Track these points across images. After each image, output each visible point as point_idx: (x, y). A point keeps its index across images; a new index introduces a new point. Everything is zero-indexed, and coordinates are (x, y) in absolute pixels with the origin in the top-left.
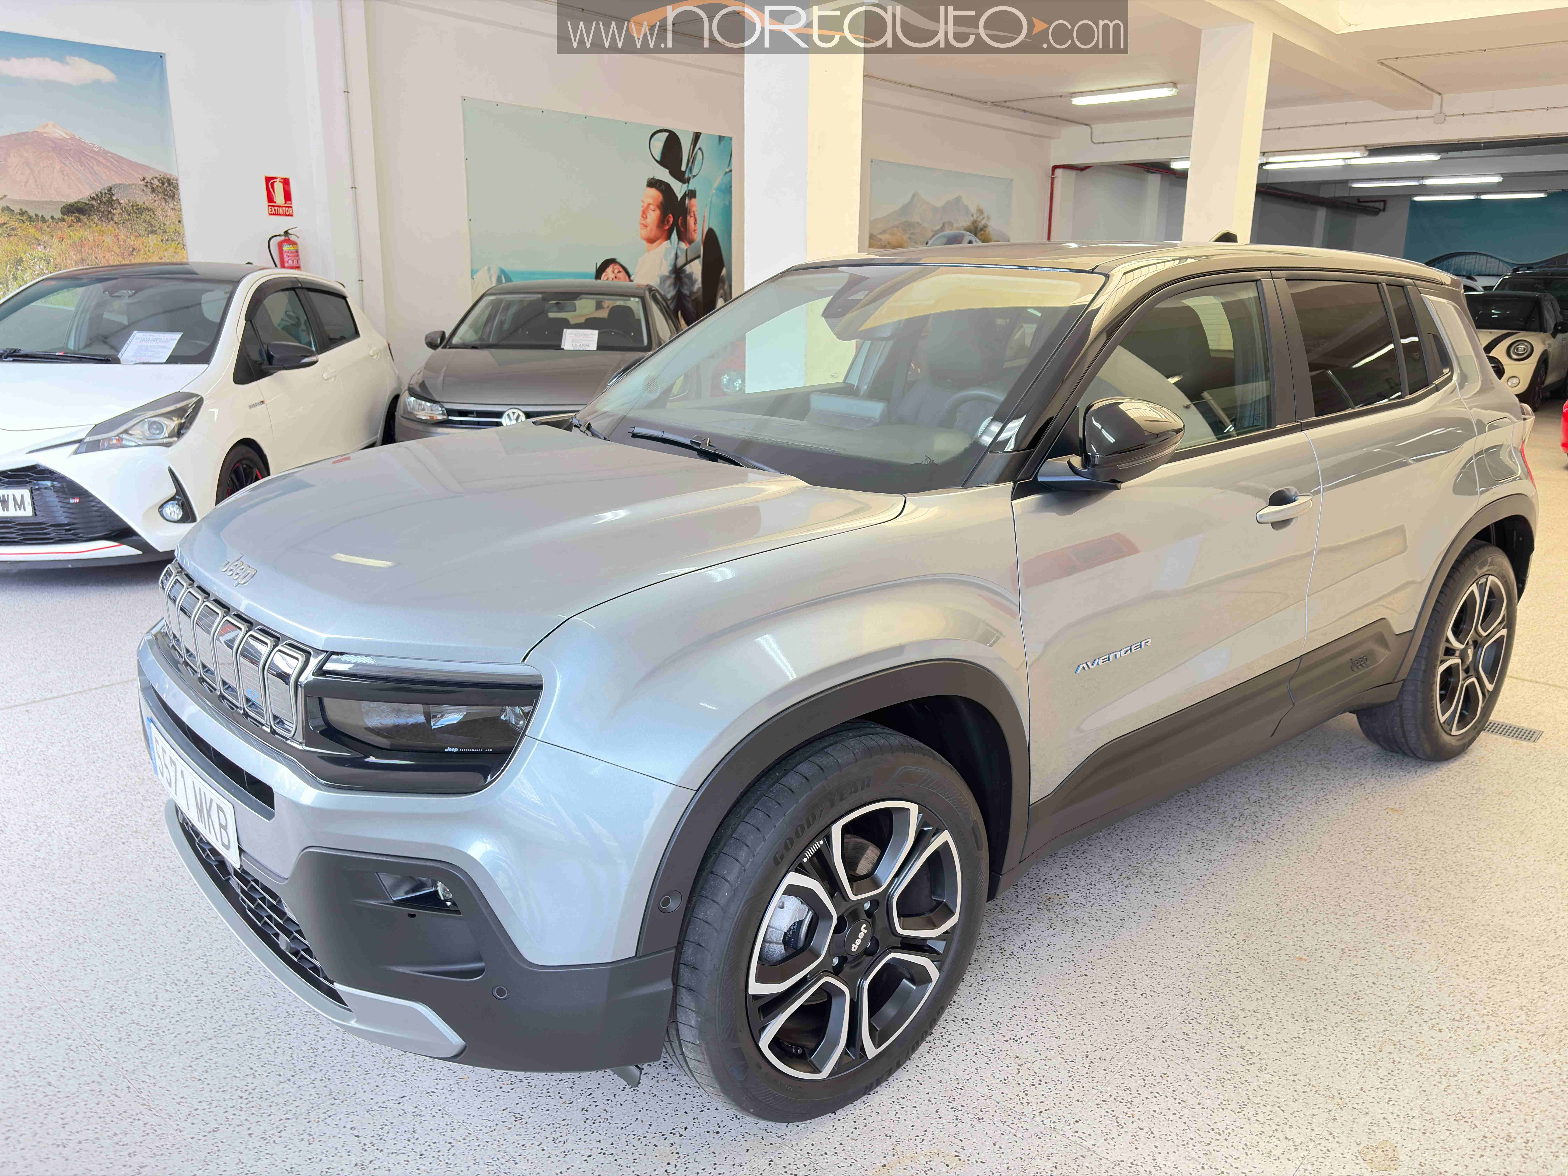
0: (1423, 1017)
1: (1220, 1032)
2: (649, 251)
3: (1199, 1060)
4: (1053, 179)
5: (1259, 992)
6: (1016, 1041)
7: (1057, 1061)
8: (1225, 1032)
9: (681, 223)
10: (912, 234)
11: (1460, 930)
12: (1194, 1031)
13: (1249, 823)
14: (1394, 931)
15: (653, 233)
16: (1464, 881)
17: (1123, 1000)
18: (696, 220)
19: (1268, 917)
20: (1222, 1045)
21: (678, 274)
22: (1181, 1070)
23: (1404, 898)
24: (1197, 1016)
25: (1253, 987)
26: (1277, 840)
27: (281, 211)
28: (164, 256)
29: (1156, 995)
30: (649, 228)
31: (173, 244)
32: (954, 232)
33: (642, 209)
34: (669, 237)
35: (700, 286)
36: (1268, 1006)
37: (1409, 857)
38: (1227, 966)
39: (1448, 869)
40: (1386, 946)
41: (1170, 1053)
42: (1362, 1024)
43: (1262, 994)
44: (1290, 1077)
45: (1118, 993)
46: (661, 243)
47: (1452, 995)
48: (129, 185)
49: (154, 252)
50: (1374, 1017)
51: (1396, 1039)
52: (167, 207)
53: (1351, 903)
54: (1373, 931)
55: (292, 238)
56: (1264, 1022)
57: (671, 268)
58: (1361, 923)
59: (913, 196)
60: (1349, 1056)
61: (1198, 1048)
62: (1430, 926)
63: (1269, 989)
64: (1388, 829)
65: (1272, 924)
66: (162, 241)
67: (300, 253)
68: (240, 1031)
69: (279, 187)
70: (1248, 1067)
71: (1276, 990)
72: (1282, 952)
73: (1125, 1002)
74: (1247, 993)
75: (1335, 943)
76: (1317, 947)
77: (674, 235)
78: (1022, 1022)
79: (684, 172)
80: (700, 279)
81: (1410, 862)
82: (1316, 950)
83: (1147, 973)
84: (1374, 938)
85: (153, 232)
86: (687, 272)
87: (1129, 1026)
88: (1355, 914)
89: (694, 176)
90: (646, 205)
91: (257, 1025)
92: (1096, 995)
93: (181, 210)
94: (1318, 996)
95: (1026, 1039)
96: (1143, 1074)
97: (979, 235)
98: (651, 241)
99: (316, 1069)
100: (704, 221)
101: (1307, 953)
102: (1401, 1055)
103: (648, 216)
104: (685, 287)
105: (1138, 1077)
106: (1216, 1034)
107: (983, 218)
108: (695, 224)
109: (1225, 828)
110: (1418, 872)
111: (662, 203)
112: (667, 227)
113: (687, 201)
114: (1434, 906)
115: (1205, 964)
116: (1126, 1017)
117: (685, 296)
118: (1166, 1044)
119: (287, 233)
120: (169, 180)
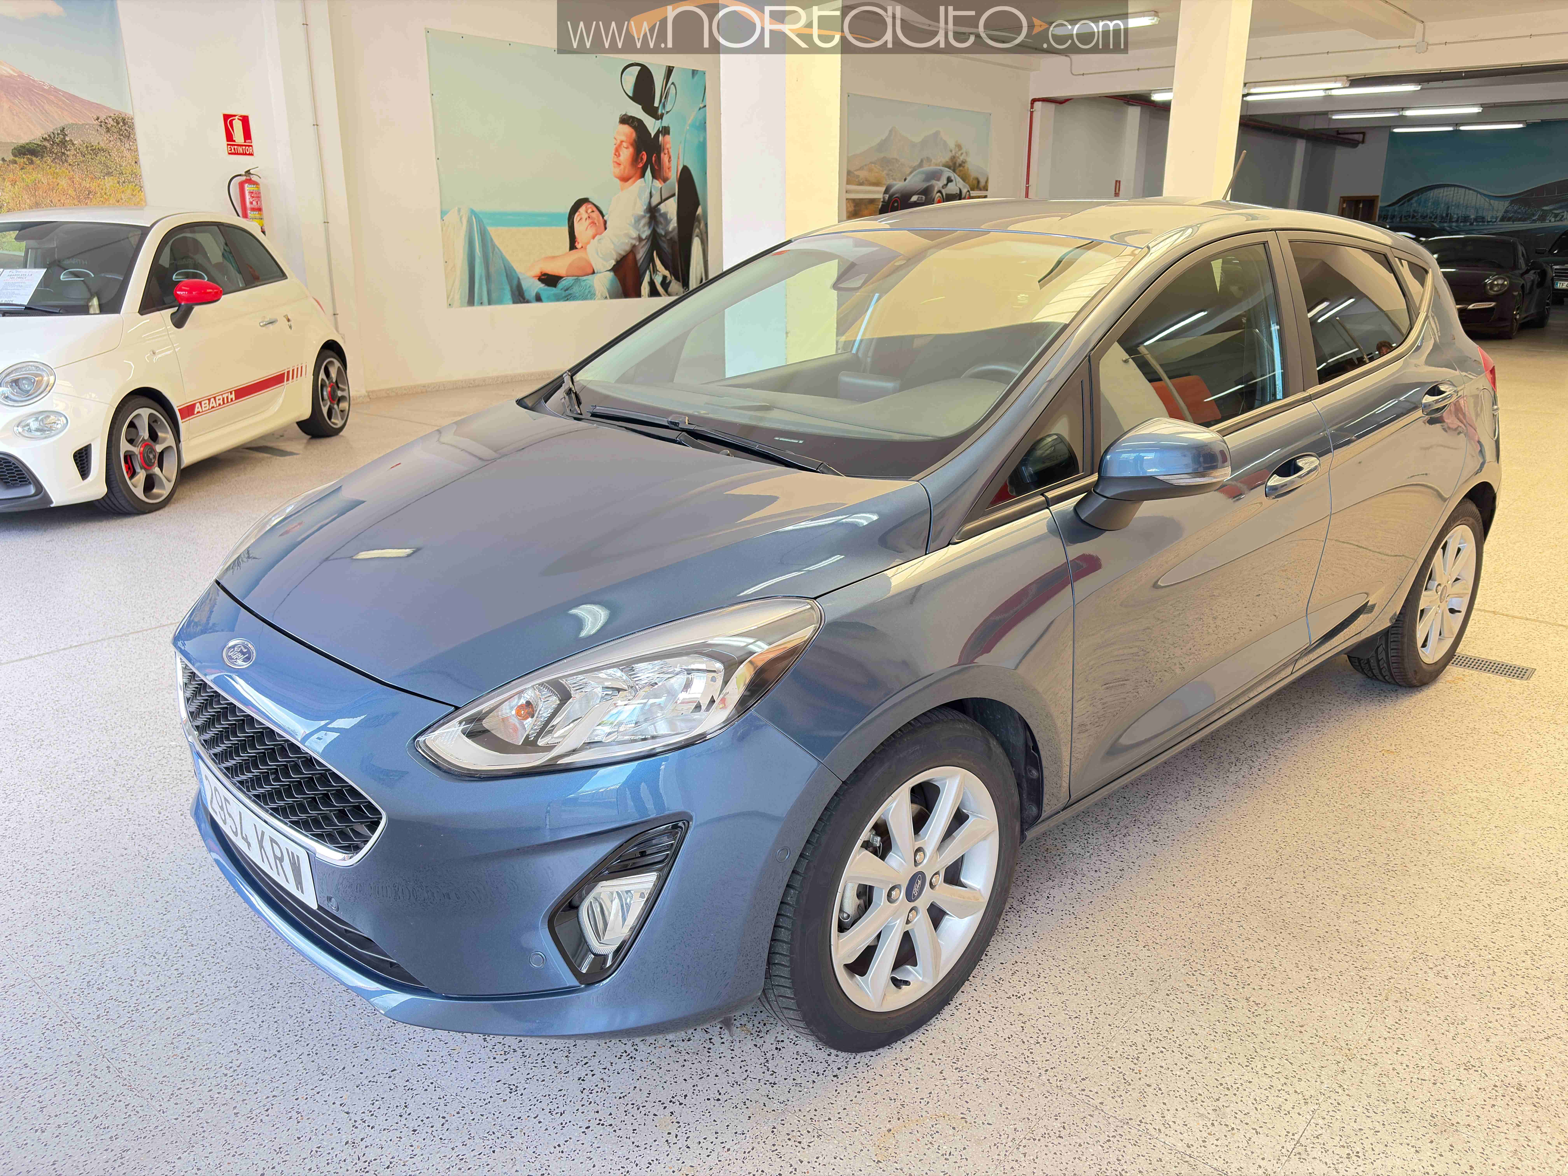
0: (1427, 964)
1: (1224, 983)
2: (622, 190)
3: (1204, 1012)
4: (1032, 113)
5: (1262, 941)
6: (1019, 997)
7: (1061, 1017)
8: (1230, 983)
9: (655, 161)
10: (890, 170)
11: (1461, 874)
12: (1198, 983)
13: (1245, 768)
14: (1395, 875)
15: (627, 171)
16: (1463, 823)
17: (1126, 953)
18: (670, 158)
19: (1268, 864)
20: (1226, 996)
21: (653, 212)
22: (1186, 1023)
23: (1404, 842)
24: (1200, 967)
25: (1256, 936)
26: (1275, 785)
27: (240, 150)
28: (121, 199)
29: (1158, 946)
30: (622, 167)
31: (130, 186)
32: (933, 168)
33: (615, 146)
34: (643, 175)
35: (676, 225)
36: (1272, 956)
37: (1406, 800)
38: (1228, 916)
39: (1446, 810)
40: (1388, 891)
41: (1175, 1007)
42: (1366, 972)
43: (1265, 943)
44: (1295, 1029)
45: (1120, 945)
46: (634, 182)
47: (1456, 941)
48: (82, 125)
49: (110, 195)
50: (1378, 965)
51: (1402, 988)
52: (123, 148)
53: (1351, 847)
54: (1374, 876)
55: (254, 178)
56: (1268, 971)
57: (645, 207)
58: (1361, 868)
59: (891, 131)
60: (1354, 1005)
61: (1202, 1000)
62: (1430, 870)
63: (1272, 938)
64: (1385, 771)
65: (1273, 871)
66: (118, 183)
67: (262, 195)
68: (223, 1005)
69: (238, 125)
70: (1254, 1019)
71: (1279, 940)
72: (1284, 900)
73: (1127, 955)
74: (1250, 943)
75: (1336, 889)
76: (1318, 894)
77: (648, 173)
78: (1024, 977)
79: (657, 108)
80: (675, 219)
81: (1408, 804)
82: (1318, 896)
83: (1149, 925)
84: (1375, 883)
85: (109, 174)
86: (662, 212)
87: (1131, 980)
88: (1355, 859)
89: (667, 112)
90: (619, 142)
91: (240, 999)
92: (1098, 948)
93: (136, 151)
94: (1322, 943)
95: (1028, 995)
96: (1148, 1028)
97: (957, 171)
98: (625, 179)
99: (302, 1043)
100: (678, 158)
101: (1308, 900)
102: (1408, 1003)
103: (621, 153)
104: (660, 226)
105: (1143, 1033)
106: (1220, 986)
107: (962, 154)
108: (669, 161)
109: (1221, 773)
110: (1416, 815)
111: (635, 140)
112: (641, 165)
113: (661, 138)
114: (1434, 849)
115: (1207, 913)
116: (1130, 970)
117: (660, 235)
118: (1171, 997)
119: (248, 172)
120: (123, 120)
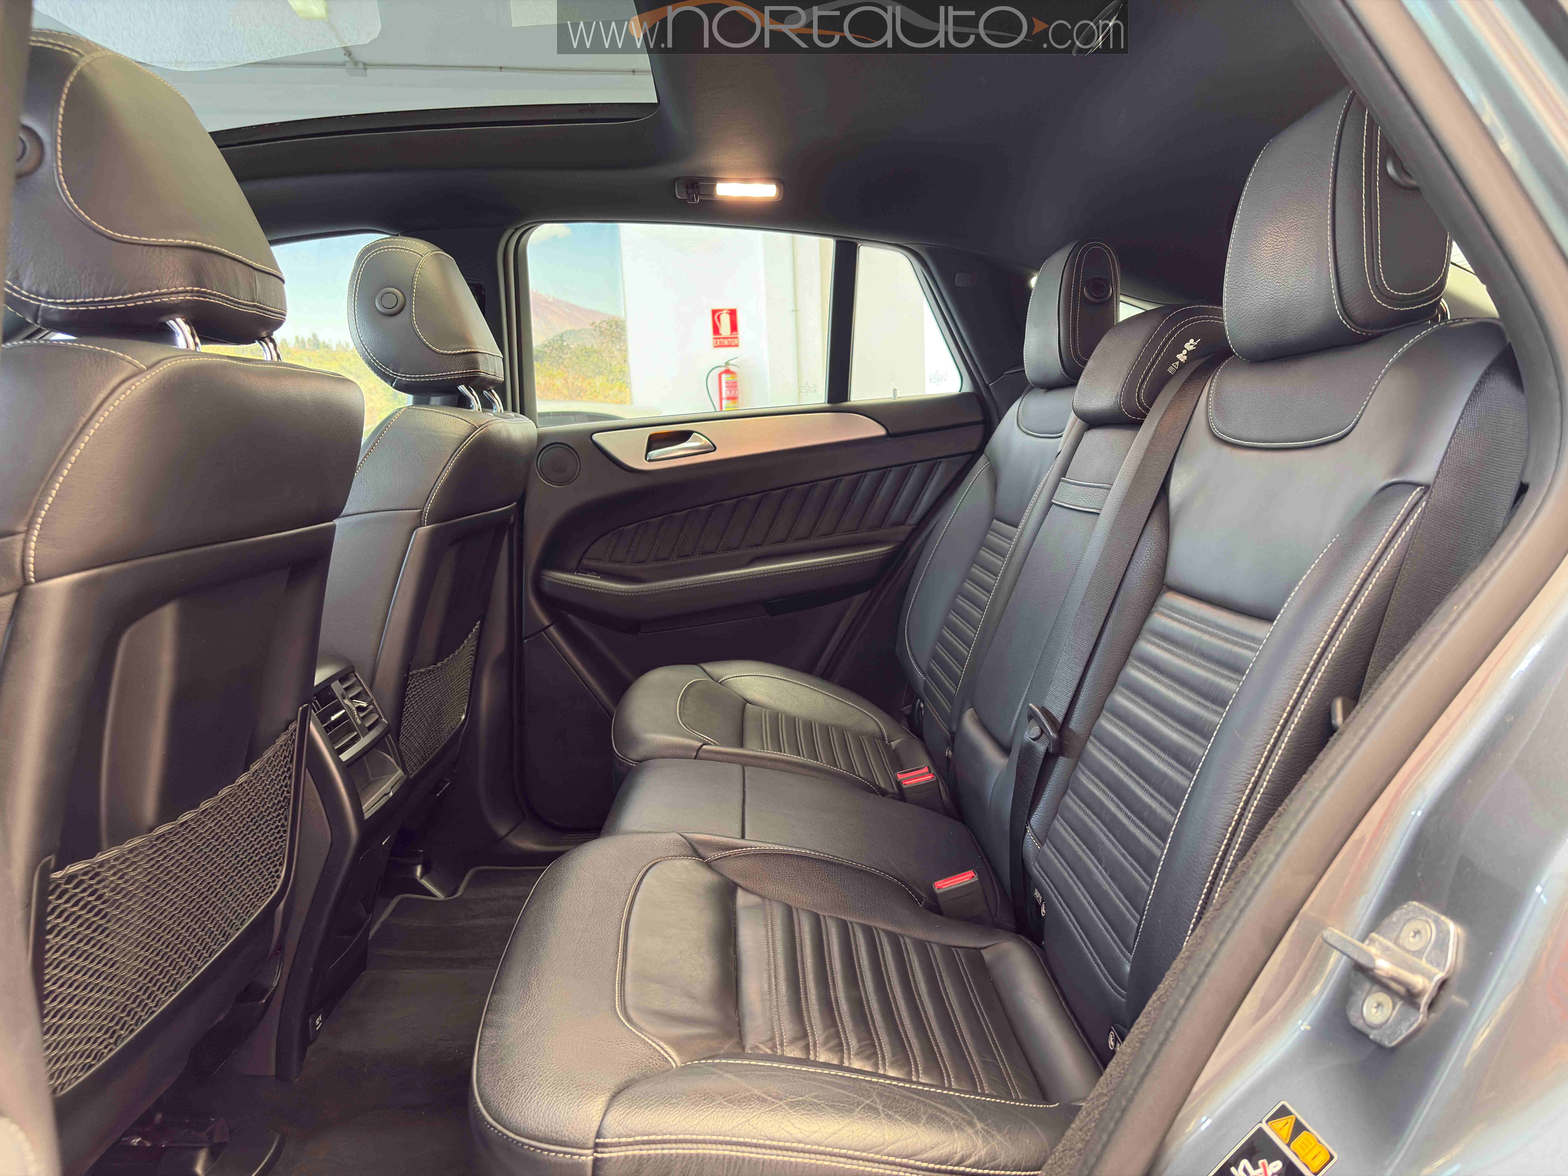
27: (728, 342)
28: (609, 395)
31: (618, 383)
48: (579, 330)
52: (613, 349)
55: (732, 369)
66: (608, 380)
67: (739, 384)
69: (725, 320)
85: (600, 373)
93: (626, 350)
119: (727, 363)
120: (616, 323)
